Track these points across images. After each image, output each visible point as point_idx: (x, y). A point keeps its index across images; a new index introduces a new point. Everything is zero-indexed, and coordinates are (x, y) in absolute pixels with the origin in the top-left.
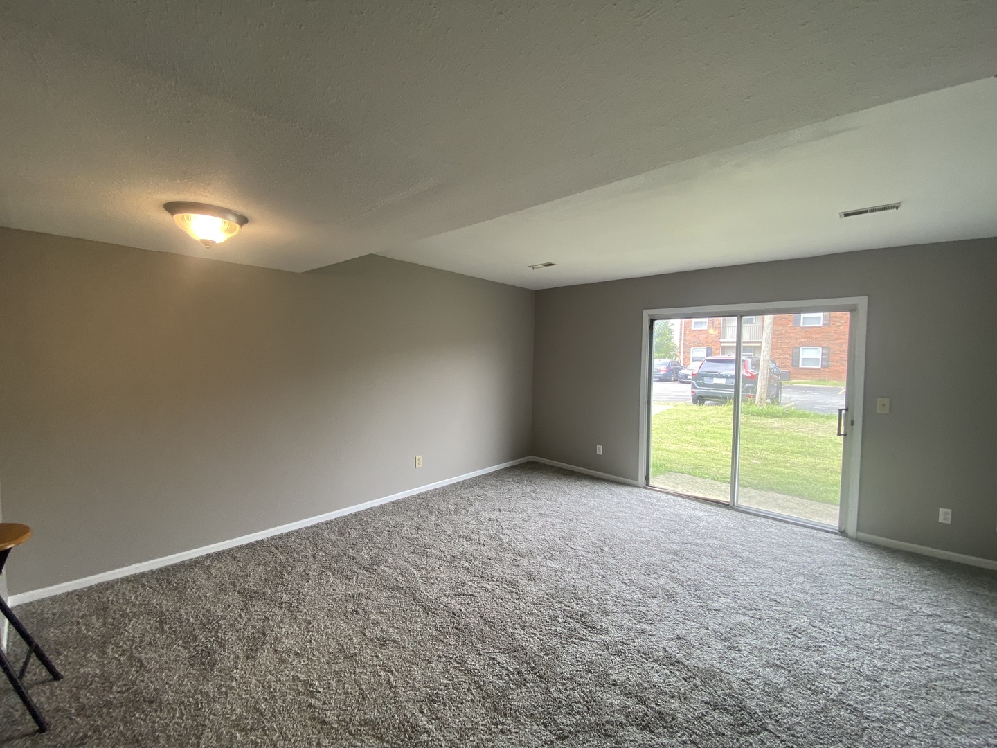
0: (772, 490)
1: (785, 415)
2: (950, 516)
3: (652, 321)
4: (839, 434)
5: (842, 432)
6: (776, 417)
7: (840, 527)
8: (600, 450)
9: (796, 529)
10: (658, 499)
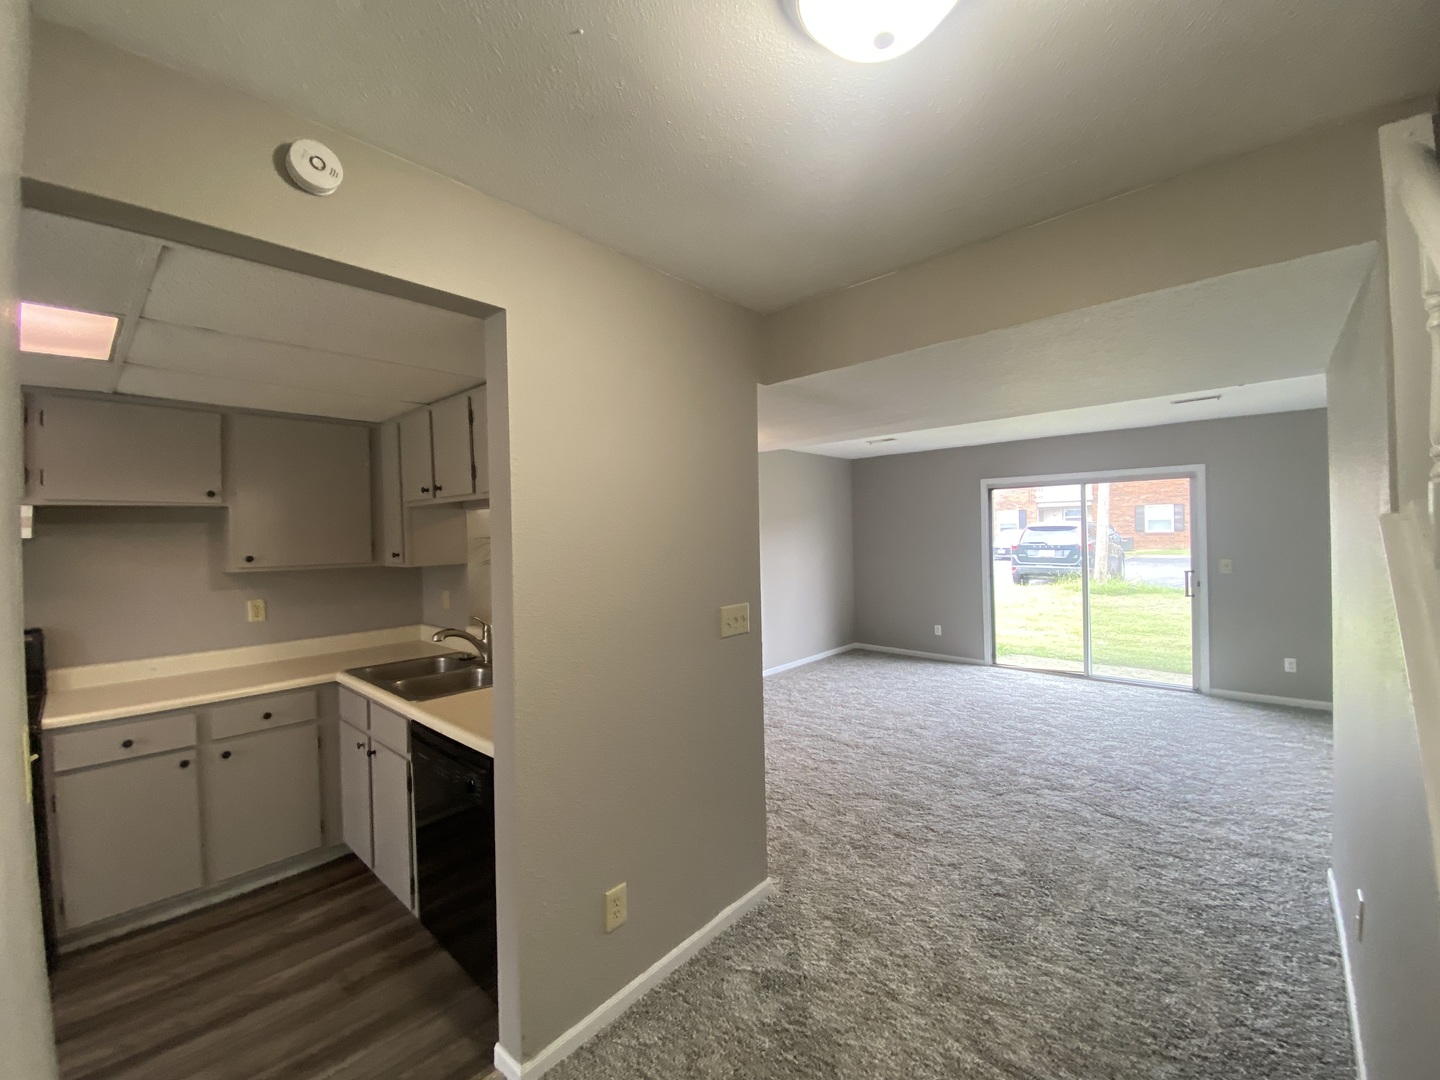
0: (1125, 665)
1: (1131, 591)
2: (1294, 666)
3: (990, 491)
4: (1187, 595)
5: (1190, 594)
6: (1120, 594)
7: (1194, 686)
8: (938, 630)
9: (1152, 690)
10: (1010, 674)
